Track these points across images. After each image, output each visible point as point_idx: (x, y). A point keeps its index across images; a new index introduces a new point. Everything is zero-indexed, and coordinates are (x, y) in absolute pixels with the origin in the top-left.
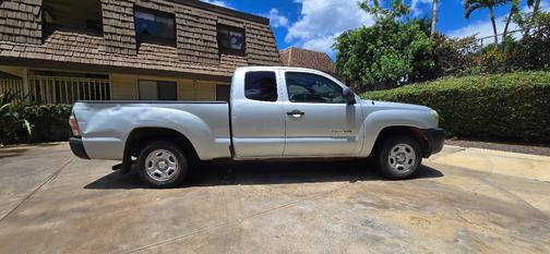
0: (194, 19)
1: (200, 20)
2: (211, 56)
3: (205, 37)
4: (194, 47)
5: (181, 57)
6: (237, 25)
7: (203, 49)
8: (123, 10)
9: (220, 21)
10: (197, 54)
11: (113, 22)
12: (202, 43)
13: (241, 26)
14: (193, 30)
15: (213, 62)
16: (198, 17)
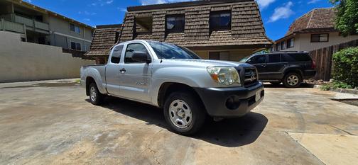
0: (196, 13)
1: (200, 13)
2: (204, 34)
3: (201, 23)
4: (193, 31)
5: (186, 38)
6: (225, 9)
7: (199, 31)
8: (160, 19)
9: (212, 9)
10: (195, 34)
11: (156, 26)
12: (199, 27)
13: (228, 8)
14: (194, 20)
15: (204, 38)
16: (197, 11)
